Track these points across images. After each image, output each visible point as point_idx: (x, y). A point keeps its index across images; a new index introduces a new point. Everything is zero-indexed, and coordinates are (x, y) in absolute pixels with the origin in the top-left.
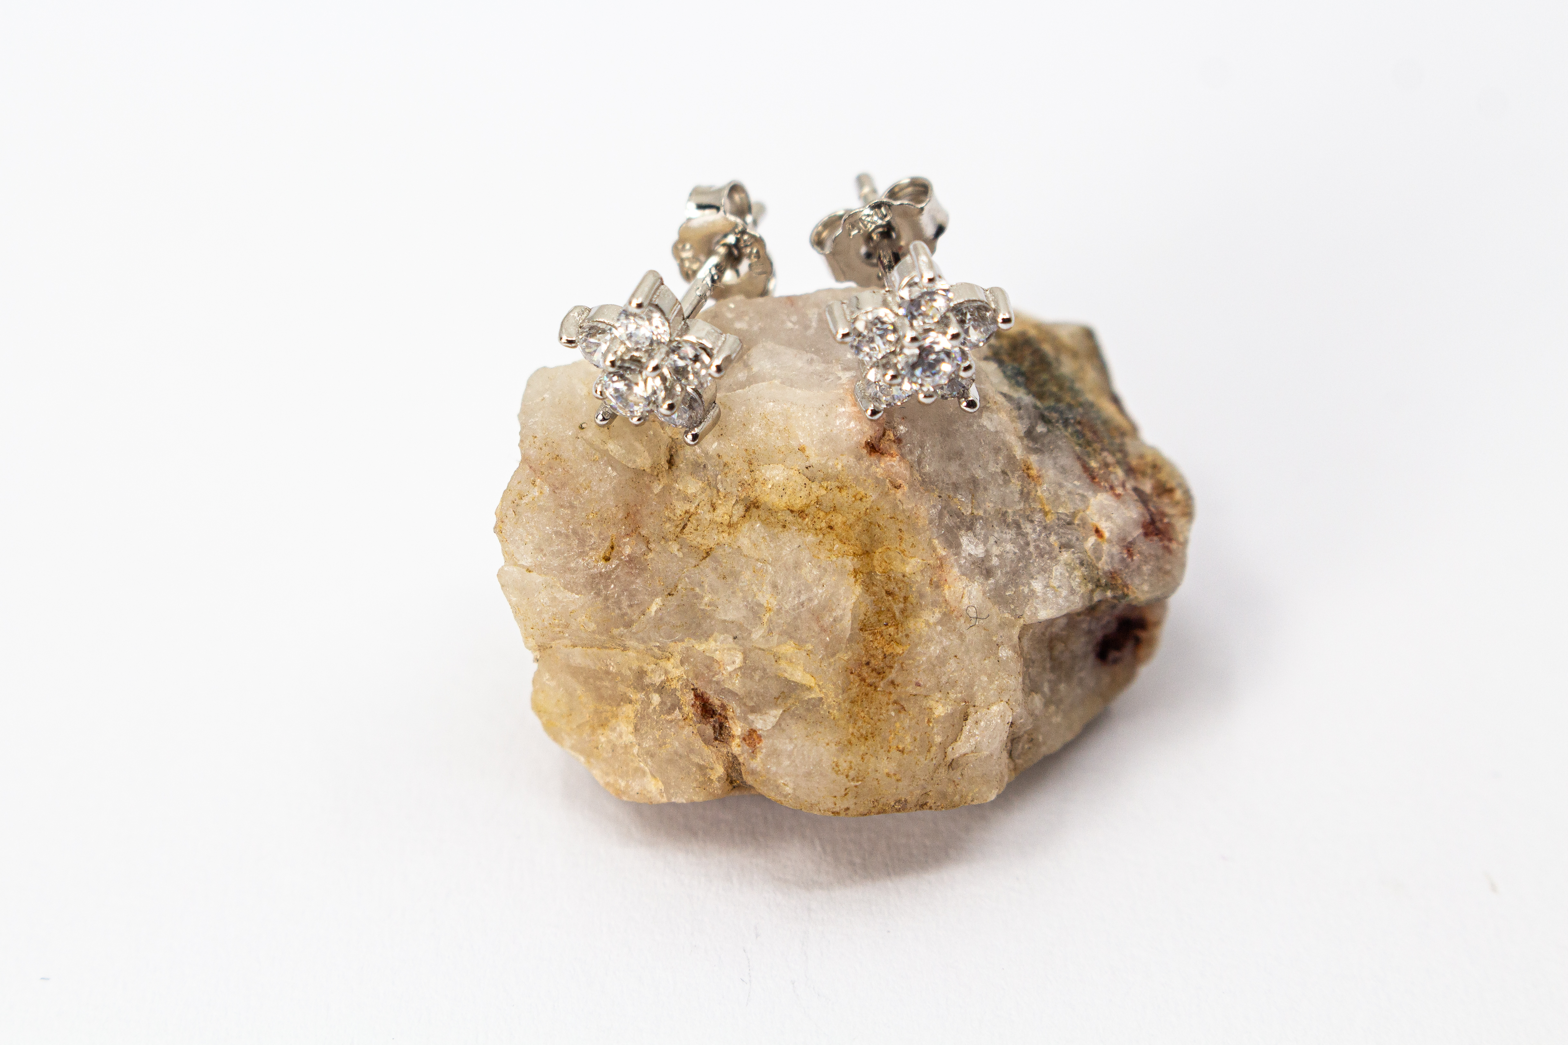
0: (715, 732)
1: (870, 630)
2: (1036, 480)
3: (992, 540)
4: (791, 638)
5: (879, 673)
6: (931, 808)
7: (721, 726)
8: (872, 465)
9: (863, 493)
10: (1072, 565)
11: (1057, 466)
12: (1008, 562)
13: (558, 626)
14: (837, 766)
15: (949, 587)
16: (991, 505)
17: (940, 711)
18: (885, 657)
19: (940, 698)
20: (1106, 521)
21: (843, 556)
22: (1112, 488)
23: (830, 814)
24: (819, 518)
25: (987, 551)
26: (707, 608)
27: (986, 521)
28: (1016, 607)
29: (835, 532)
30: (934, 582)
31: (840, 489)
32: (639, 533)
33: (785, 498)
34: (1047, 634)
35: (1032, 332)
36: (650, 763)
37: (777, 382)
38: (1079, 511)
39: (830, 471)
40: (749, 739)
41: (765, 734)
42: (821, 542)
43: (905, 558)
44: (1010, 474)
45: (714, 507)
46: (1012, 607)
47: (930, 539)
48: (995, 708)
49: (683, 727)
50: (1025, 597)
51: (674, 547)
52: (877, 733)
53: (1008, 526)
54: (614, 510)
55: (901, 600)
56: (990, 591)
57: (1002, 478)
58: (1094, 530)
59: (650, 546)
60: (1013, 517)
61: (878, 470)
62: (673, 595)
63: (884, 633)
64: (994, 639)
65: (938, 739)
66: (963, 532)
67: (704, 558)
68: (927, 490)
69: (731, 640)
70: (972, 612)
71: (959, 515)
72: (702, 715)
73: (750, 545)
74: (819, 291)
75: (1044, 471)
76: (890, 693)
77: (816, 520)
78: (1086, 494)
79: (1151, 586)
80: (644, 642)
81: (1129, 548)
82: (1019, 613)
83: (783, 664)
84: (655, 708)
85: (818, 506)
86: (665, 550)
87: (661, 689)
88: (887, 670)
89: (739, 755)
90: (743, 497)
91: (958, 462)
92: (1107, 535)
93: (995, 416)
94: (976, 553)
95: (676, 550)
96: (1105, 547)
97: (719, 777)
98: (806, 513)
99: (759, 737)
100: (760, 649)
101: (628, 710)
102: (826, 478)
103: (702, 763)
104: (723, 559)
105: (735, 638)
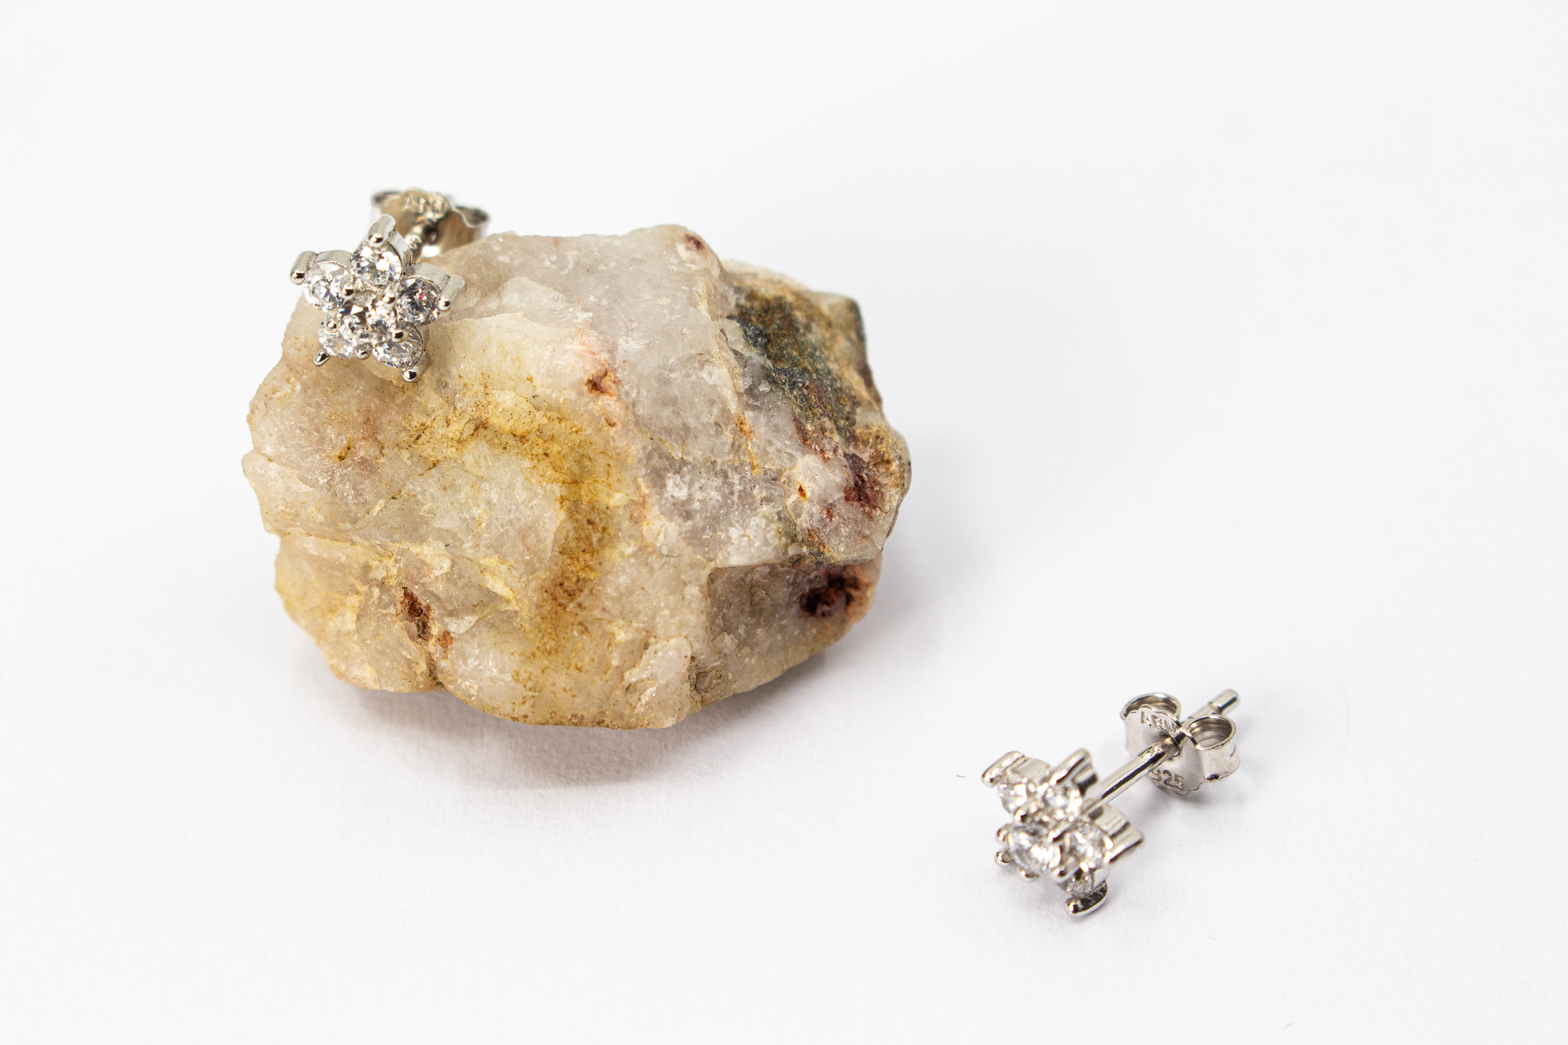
0: (418, 630)
1: (569, 554)
2: (747, 435)
3: (697, 485)
4: (497, 552)
5: (570, 595)
6: (608, 726)
7: (425, 625)
8: (590, 402)
9: (579, 426)
10: (770, 518)
11: (770, 424)
12: (709, 507)
13: (289, 514)
14: (517, 675)
15: (648, 524)
16: (700, 453)
17: (622, 636)
18: (578, 580)
19: (623, 626)
20: (809, 481)
21: (553, 483)
22: (822, 451)
23: (510, 718)
24: (537, 445)
25: (690, 495)
26: (425, 515)
27: (694, 467)
28: (710, 550)
29: (550, 459)
30: (635, 517)
31: (560, 420)
32: (376, 438)
33: (511, 423)
34: (748, 579)
35: (790, 298)
36: (365, 652)
37: (520, 314)
38: (786, 470)
39: (553, 402)
40: (443, 640)
41: (457, 637)
42: (535, 467)
43: (611, 491)
44: (723, 426)
45: (448, 423)
46: (706, 550)
47: (635, 477)
48: (673, 641)
49: (395, 622)
50: (721, 542)
51: (405, 454)
52: (560, 649)
53: (716, 474)
54: (356, 414)
55: (600, 529)
56: (686, 532)
57: (714, 429)
58: (798, 487)
59: (383, 451)
60: (722, 466)
61: (595, 407)
62: (396, 499)
63: (581, 559)
64: (683, 577)
65: (615, 663)
66: (670, 475)
67: (430, 469)
68: (640, 431)
69: (443, 547)
70: (665, 551)
71: (669, 458)
72: (409, 612)
73: (473, 462)
74: (584, 236)
75: (756, 428)
76: (577, 615)
77: (534, 446)
78: (794, 453)
79: (847, 547)
80: (367, 539)
81: (830, 510)
82: (712, 556)
83: (488, 577)
84: (374, 601)
85: (538, 434)
86: (397, 456)
87: (382, 585)
88: (577, 593)
89: (433, 653)
90: (476, 417)
91: (671, 409)
92: (808, 494)
93: (717, 371)
94: (679, 495)
95: (406, 458)
96: (806, 505)
97: (422, 673)
98: (527, 438)
99: (452, 638)
100: (468, 558)
101: (354, 600)
102: (549, 409)
103: (409, 657)
104: (447, 471)
105: (447, 546)
